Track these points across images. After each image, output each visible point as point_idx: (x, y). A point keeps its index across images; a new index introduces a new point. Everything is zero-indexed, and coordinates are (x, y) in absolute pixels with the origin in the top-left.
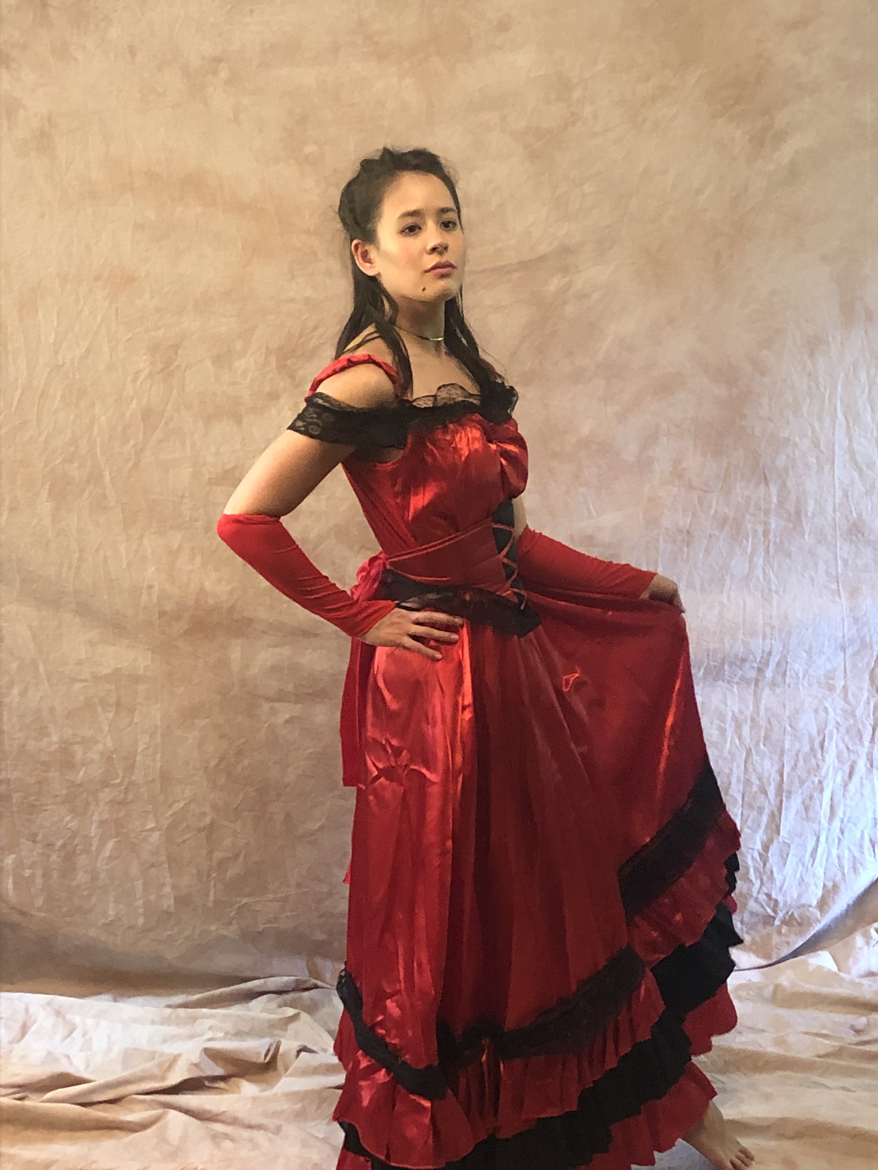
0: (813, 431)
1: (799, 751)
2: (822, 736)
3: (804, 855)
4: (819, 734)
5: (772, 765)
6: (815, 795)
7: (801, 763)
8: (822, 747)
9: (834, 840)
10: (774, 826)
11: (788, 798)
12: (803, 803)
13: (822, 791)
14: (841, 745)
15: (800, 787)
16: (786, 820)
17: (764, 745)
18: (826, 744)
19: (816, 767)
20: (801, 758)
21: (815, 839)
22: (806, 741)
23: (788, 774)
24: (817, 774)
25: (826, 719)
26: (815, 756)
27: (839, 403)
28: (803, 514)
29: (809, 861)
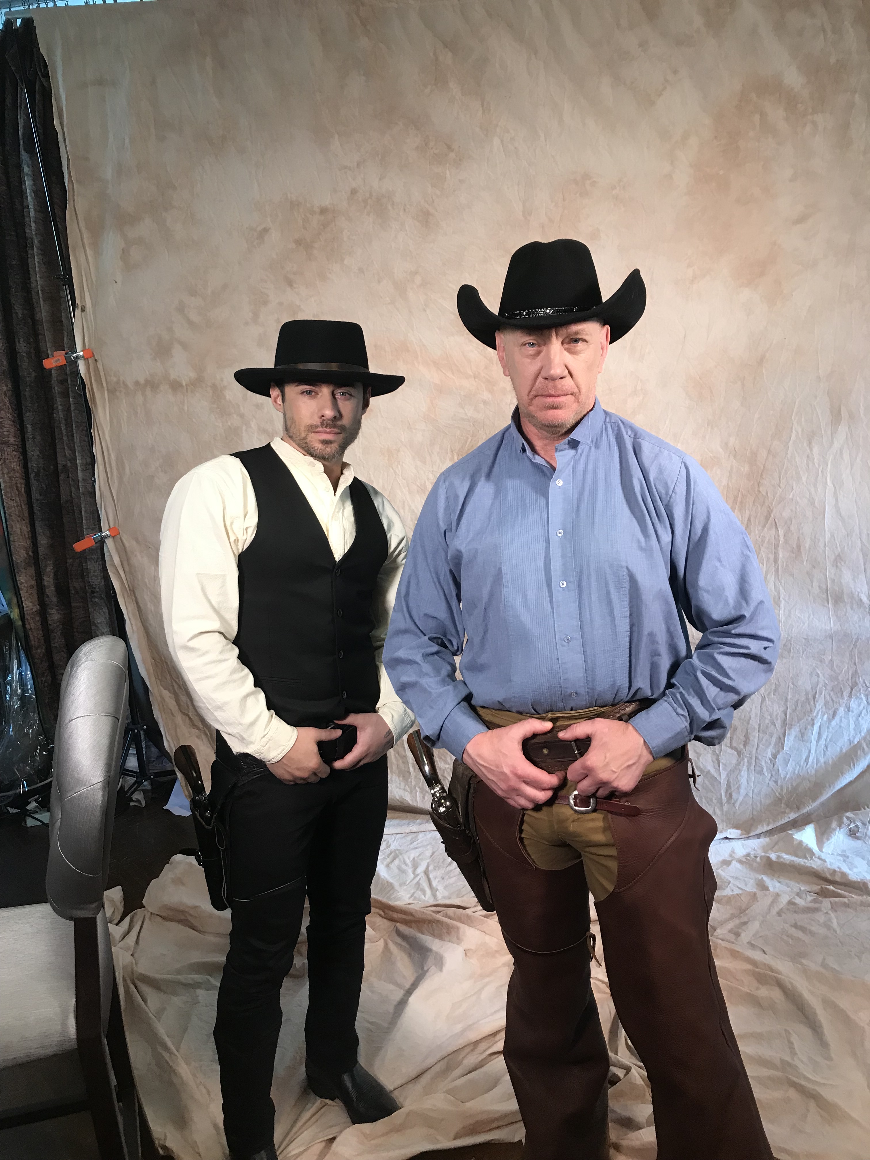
0: (810, 494)
1: (798, 700)
2: (814, 691)
3: (801, 760)
4: (812, 690)
5: (779, 707)
6: (809, 727)
7: (799, 708)
8: (814, 698)
9: (820, 752)
10: (780, 744)
11: (790, 729)
12: (800, 731)
13: (813, 724)
14: (828, 698)
15: (798, 722)
16: (788, 741)
17: (774, 694)
18: (817, 696)
19: (809, 710)
20: (799, 705)
21: (807, 751)
22: (803, 694)
23: (790, 714)
24: (811, 715)
25: (818, 681)
26: (809, 704)
27: (829, 475)
28: (802, 548)
29: (804, 763)
